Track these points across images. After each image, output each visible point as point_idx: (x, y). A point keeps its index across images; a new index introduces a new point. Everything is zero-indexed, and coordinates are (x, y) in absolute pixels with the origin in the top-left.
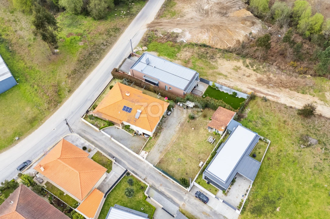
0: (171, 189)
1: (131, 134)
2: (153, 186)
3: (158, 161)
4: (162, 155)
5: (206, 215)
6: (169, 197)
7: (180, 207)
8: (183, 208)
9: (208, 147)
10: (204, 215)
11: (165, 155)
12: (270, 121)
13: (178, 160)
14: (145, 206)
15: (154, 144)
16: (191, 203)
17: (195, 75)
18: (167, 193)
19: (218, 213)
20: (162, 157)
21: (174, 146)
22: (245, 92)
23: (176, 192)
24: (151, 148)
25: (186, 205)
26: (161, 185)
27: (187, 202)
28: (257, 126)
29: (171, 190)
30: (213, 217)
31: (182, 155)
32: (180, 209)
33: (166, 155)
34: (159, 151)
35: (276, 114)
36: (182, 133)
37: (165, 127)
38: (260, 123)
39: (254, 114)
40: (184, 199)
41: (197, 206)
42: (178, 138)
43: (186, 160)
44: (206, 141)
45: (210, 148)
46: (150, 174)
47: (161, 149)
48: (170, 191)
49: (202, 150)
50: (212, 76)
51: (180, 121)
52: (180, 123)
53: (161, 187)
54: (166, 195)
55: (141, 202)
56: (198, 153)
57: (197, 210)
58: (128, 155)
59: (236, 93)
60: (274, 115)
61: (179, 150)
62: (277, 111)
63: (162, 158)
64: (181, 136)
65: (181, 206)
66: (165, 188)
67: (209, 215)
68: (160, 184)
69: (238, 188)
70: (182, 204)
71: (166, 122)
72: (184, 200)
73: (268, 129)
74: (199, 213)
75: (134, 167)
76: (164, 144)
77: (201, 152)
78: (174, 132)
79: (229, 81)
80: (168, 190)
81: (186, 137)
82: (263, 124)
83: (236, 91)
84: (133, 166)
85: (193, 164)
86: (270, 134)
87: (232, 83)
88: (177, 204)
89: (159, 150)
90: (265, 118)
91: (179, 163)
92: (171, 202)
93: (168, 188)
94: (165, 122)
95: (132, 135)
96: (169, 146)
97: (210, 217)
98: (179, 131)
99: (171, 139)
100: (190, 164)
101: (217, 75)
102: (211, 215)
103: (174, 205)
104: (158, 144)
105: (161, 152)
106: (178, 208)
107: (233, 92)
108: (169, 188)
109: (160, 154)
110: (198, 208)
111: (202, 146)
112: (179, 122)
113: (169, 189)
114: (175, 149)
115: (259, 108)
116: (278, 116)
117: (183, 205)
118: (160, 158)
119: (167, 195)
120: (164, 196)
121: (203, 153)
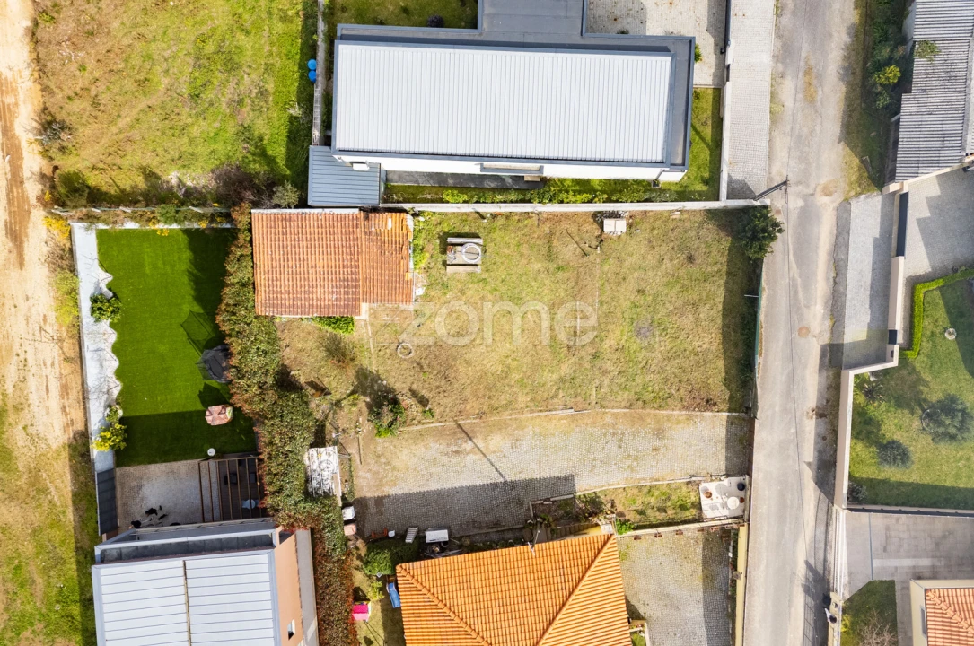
0: (793, 279)
1: (646, 635)
2: (827, 360)
3: (708, 414)
4: (669, 418)
5: (814, 82)
6: (832, 266)
7: (847, 201)
8: (843, 185)
9: (506, 251)
10: (820, 93)
11: (660, 407)
12: (189, 47)
13: (646, 337)
14: (933, 334)
15: (640, 488)
16: (803, 166)
17: (121, 557)
18: (821, 287)
19: (779, 44)
20: (676, 412)
21: (593, 398)
22: (65, 260)
23: (795, 254)
24: (665, 489)
25: (823, 181)
26: (804, 331)
27: (808, 186)
28: (263, 93)
29: (799, 280)
30: (804, 55)
31: (618, 334)
32: (853, 193)
33: (663, 401)
34: (657, 444)
35: (126, 42)
36: (505, 407)
37: (520, 503)
38: (232, 84)
39: (191, 141)
40: (801, 203)
41: (800, 137)
42: (543, 404)
43: (625, 304)
44: (486, 275)
45: (511, 238)
46: (785, 410)
47: (643, 443)
48: (808, 279)
49: (537, 266)
50: (45, 491)
51: (445, 459)
52: (457, 452)
53: (812, 329)
54: (832, 283)
55: (928, 356)
56: (560, 275)
57: (818, 129)
58: (762, 567)
59: (94, 300)
60: (138, 46)
61: (599, 363)
62: (102, 45)
63: (685, 408)
64: (523, 400)
65: (837, 198)
66: (807, 307)
67: (808, 72)
68: (802, 341)
69: (630, 20)
70: (826, 200)
71: (491, 518)
72: (805, 201)
73: (248, 33)
74: (821, 115)
75: (801, 498)
76: (613, 448)
77: (552, 266)
78: (525, 445)
79: (33, 383)
80: (807, 287)
81: (515, 376)
82: (231, 66)
83: (86, 305)
84: (801, 506)
85: (627, 264)
86: (270, 13)
87: (30, 362)
88: (838, 218)
89: (655, 449)
90: (184, 79)
91: (659, 324)
92: (847, 246)
93: (801, 295)
94: (497, 524)
95: (646, 630)
96: (609, 420)
97: (812, 62)
98: (501, 427)
99: (565, 433)
100: (636, 274)
101: (21, 465)
102: (802, 64)
103: (853, 226)
104: (626, 475)
105: (660, 433)
106: (854, 203)
107: (92, 320)
108: (796, 292)
109: (671, 433)
110: (805, 130)
111: (514, 278)
112: (455, 459)
113: (800, 289)
114: (606, 382)
115: (136, 135)
116: (136, 25)
117: (828, 194)
118: (689, 418)
119: (828, 279)
120: (841, 289)
121: (550, 255)
